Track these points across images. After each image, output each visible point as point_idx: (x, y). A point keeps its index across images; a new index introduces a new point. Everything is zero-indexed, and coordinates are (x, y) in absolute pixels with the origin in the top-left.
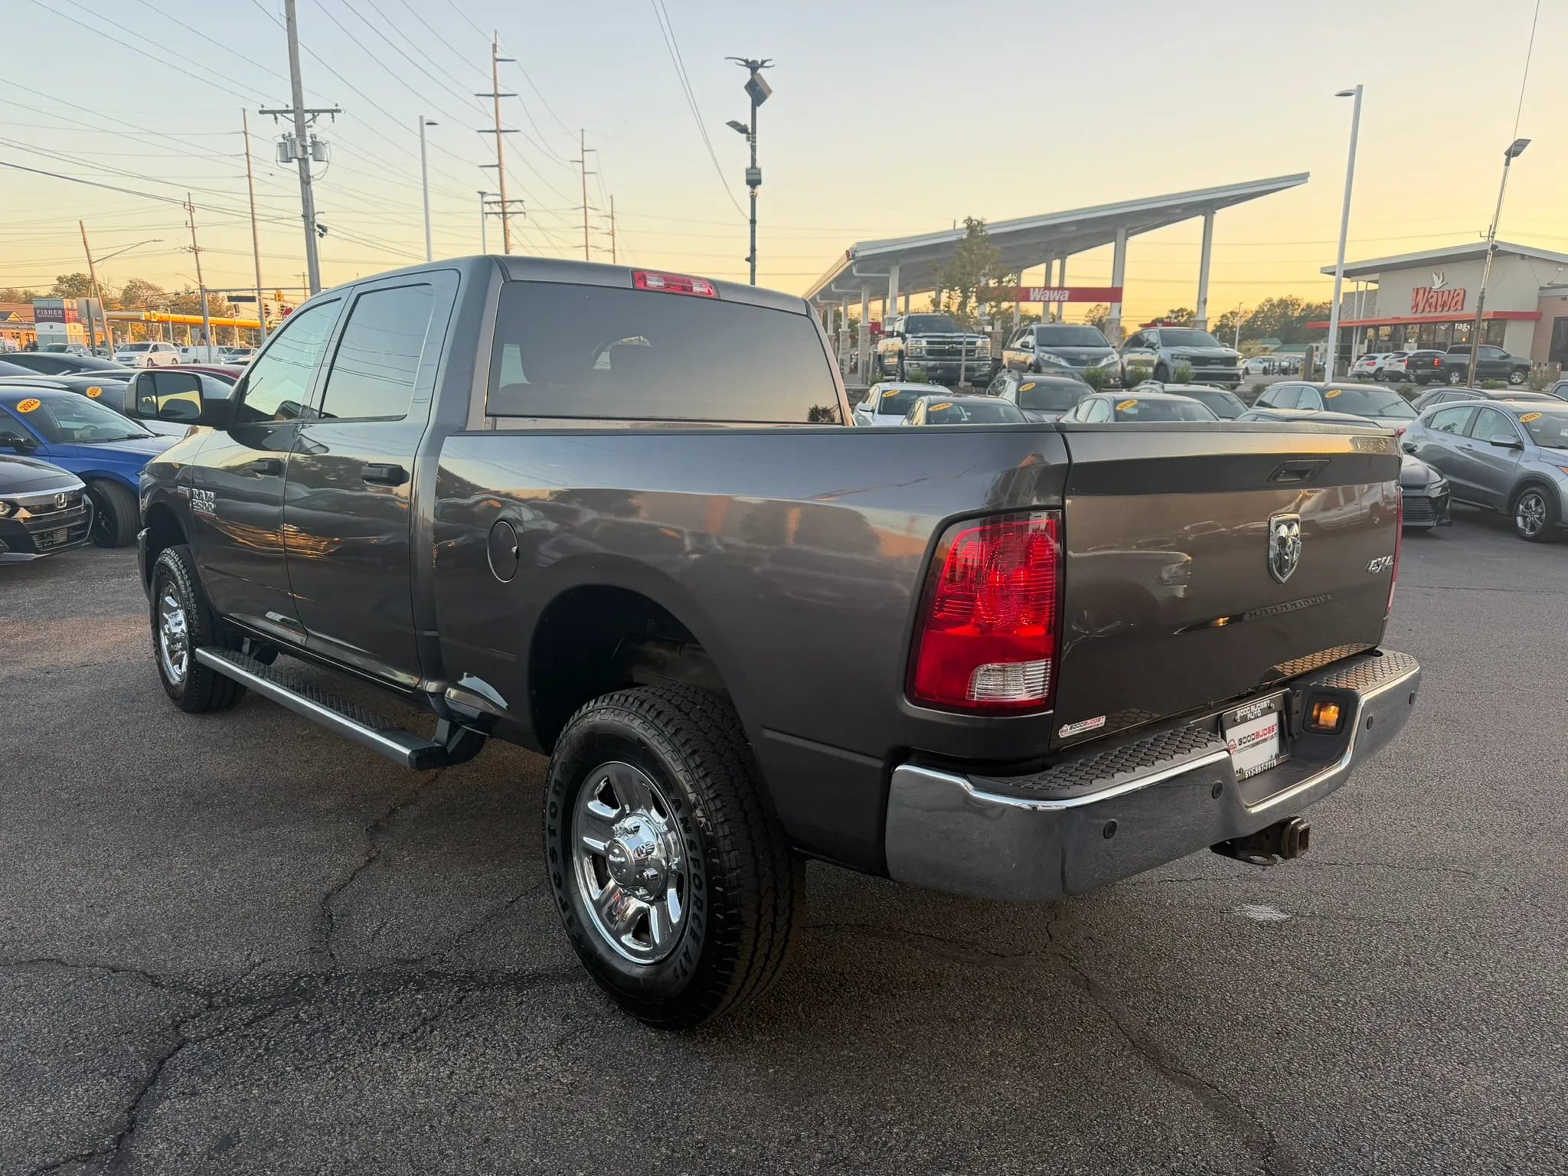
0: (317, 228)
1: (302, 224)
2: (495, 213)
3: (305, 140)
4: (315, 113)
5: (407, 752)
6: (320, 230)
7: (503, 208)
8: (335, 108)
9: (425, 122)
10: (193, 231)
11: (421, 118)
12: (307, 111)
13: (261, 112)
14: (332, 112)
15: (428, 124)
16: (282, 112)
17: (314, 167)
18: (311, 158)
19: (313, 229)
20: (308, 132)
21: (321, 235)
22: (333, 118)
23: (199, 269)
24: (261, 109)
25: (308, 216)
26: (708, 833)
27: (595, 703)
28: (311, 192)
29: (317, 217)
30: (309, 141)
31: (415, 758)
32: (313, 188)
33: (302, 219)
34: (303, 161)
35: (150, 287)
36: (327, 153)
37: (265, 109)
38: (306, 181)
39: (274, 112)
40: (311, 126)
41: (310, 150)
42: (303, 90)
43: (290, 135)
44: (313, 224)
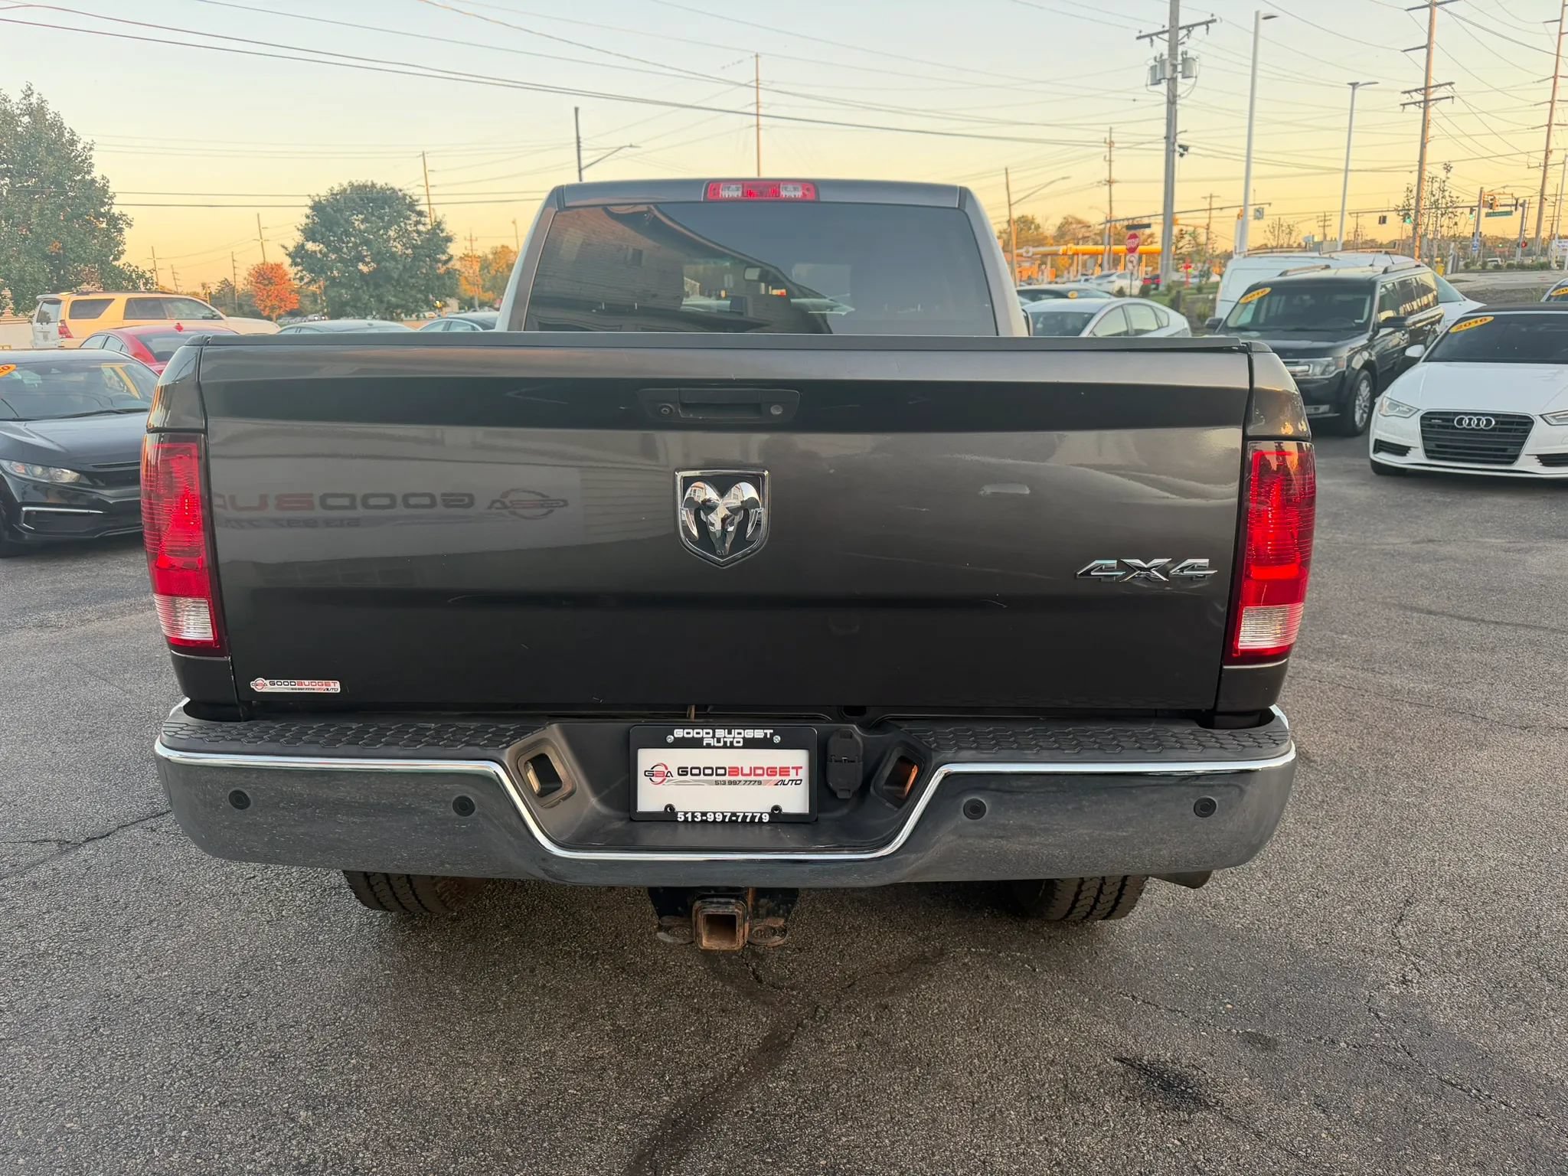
0: (1177, 148)
1: (1163, 146)
2: (1414, 103)
3: (1176, 59)
4: (1189, 28)
6: (1181, 150)
7: (1425, 95)
8: (1210, 18)
9: (1261, 16)
10: (1110, 165)
11: (1257, 13)
12: (1181, 28)
13: (1139, 38)
14: (1207, 23)
15: (1265, 18)
16: (1157, 34)
17: (1183, 86)
18: (1180, 76)
19: (1173, 147)
20: (1180, 49)
21: (1182, 155)
22: (1208, 29)
23: (1111, 201)
24: (1138, 35)
25: (1170, 137)
28: (1176, 111)
29: (1179, 137)
30: (1180, 58)
32: (1178, 107)
33: (1164, 141)
34: (1173, 80)
36: (1196, 69)
37: (1142, 34)
38: (1172, 101)
39: (1150, 36)
40: (1183, 43)
41: (1180, 68)
42: (1181, 8)
43: (1161, 55)
44: (1174, 144)
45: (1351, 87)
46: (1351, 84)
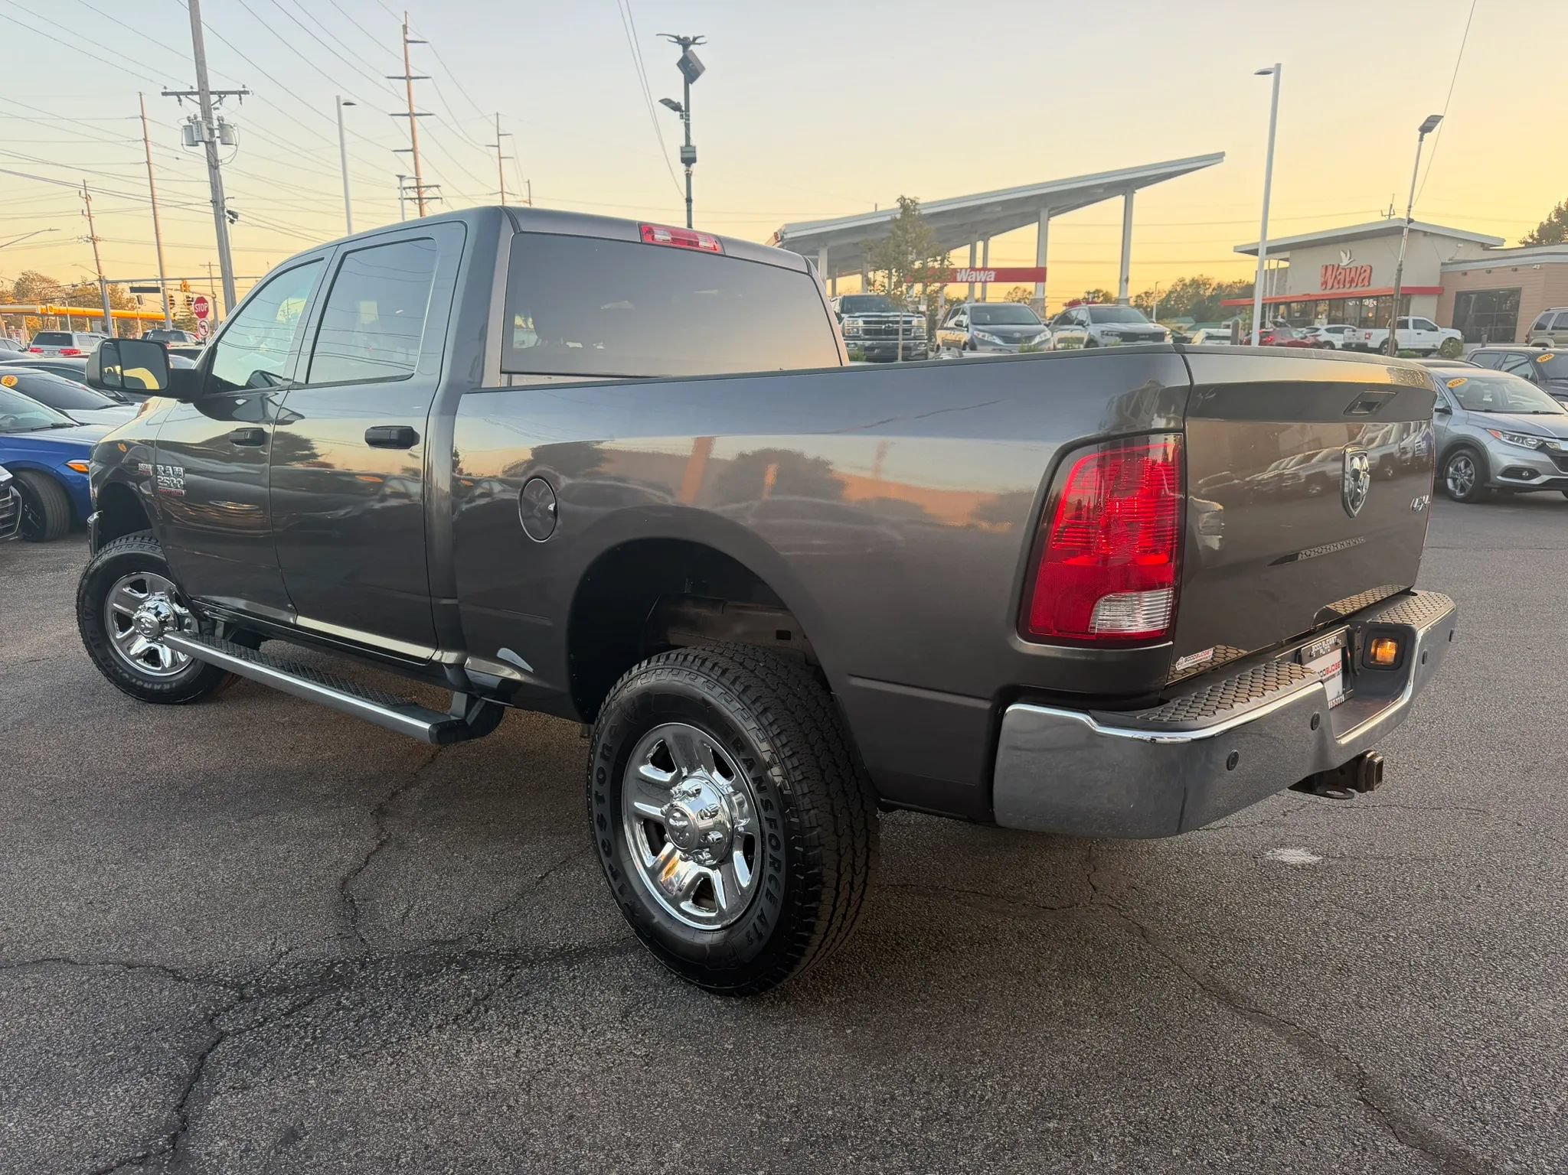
0: (227, 214)
1: (211, 210)
2: (411, 199)
3: (211, 123)
4: (222, 94)
5: (426, 726)
6: (231, 216)
7: (419, 193)
8: (243, 89)
9: (342, 103)
10: (90, 220)
11: (338, 98)
12: (213, 93)
13: (164, 94)
14: (240, 93)
15: (345, 104)
16: (186, 94)
17: (222, 151)
18: (218, 141)
19: (223, 213)
20: (215, 114)
21: (232, 221)
22: (240, 99)
23: (97, 260)
24: (164, 91)
25: (217, 202)
26: (785, 792)
27: (649, 663)
28: (220, 177)
29: (226, 203)
30: (216, 124)
31: (435, 732)
32: (221, 172)
33: (211, 204)
34: (211, 145)
35: (44, 280)
36: (235, 135)
37: (167, 91)
38: (214, 165)
39: (178, 94)
40: (218, 108)
41: (217, 133)
42: (208, 71)
43: (196, 118)
44: (223, 210)
45: (398, 179)
46: (398, 176)
